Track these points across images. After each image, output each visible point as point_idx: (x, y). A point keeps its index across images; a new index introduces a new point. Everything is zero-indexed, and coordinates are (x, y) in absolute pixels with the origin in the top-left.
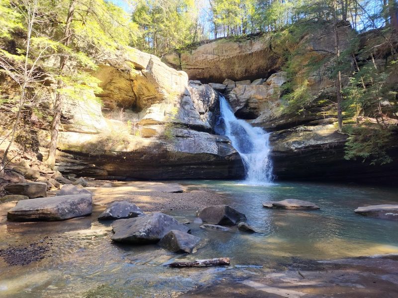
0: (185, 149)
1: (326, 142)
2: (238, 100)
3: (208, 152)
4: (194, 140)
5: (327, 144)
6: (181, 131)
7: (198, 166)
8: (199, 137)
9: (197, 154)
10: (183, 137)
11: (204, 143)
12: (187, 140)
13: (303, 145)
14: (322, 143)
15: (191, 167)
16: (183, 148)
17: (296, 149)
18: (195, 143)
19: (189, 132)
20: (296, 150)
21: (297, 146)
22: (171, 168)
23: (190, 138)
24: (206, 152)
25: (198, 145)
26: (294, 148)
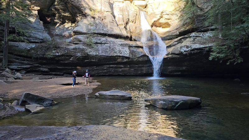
0: (102, 52)
1: (207, 46)
2: (154, 13)
3: (121, 55)
4: (109, 46)
5: (207, 47)
6: (100, 39)
7: (116, 66)
8: (114, 43)
9: (111, 56)
10: (101, 43)
11: (118, 48)
12: (104, 46)
13: (190, 48)
14: (203, 47)
15: (111, 66)
16: (100, 52)
17: (185, 51)
18: (110, 48)
19: (107, 40)
20: (184, 53)
21: (185, 49)
22: (95, 67)
23: (106, 44)
24: (119, 55)
25: (113, 49)
26: (183, 51)
